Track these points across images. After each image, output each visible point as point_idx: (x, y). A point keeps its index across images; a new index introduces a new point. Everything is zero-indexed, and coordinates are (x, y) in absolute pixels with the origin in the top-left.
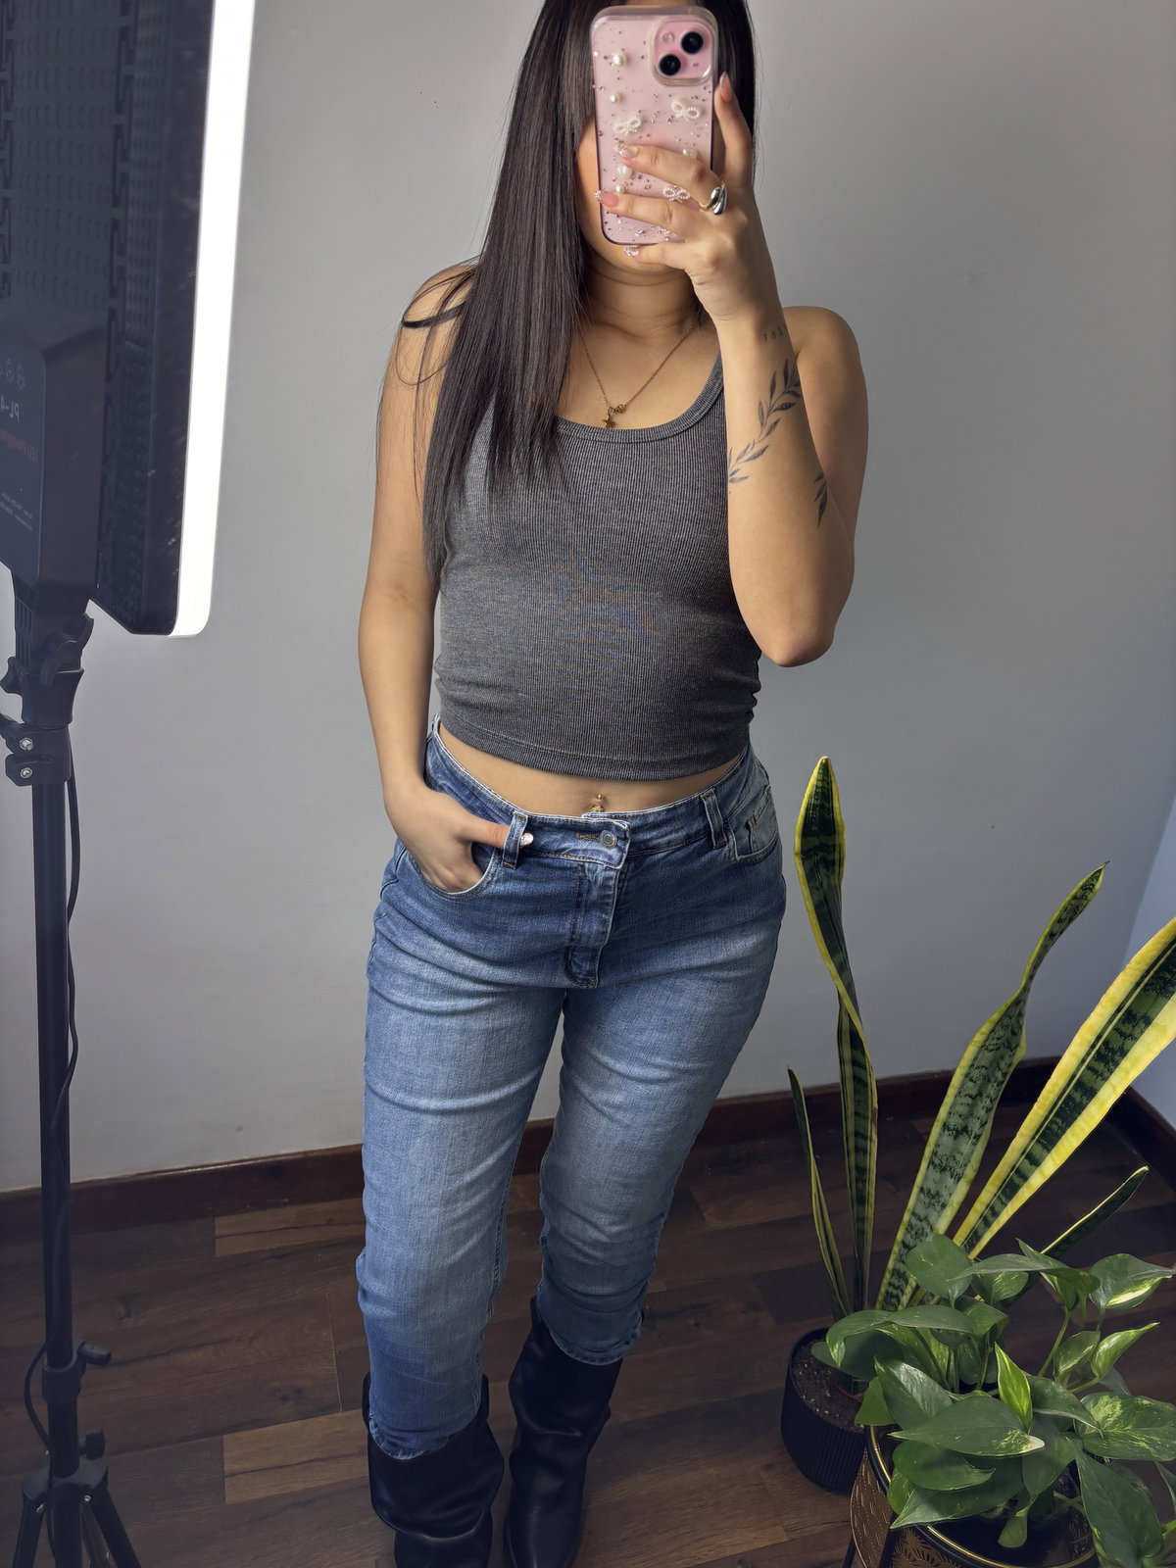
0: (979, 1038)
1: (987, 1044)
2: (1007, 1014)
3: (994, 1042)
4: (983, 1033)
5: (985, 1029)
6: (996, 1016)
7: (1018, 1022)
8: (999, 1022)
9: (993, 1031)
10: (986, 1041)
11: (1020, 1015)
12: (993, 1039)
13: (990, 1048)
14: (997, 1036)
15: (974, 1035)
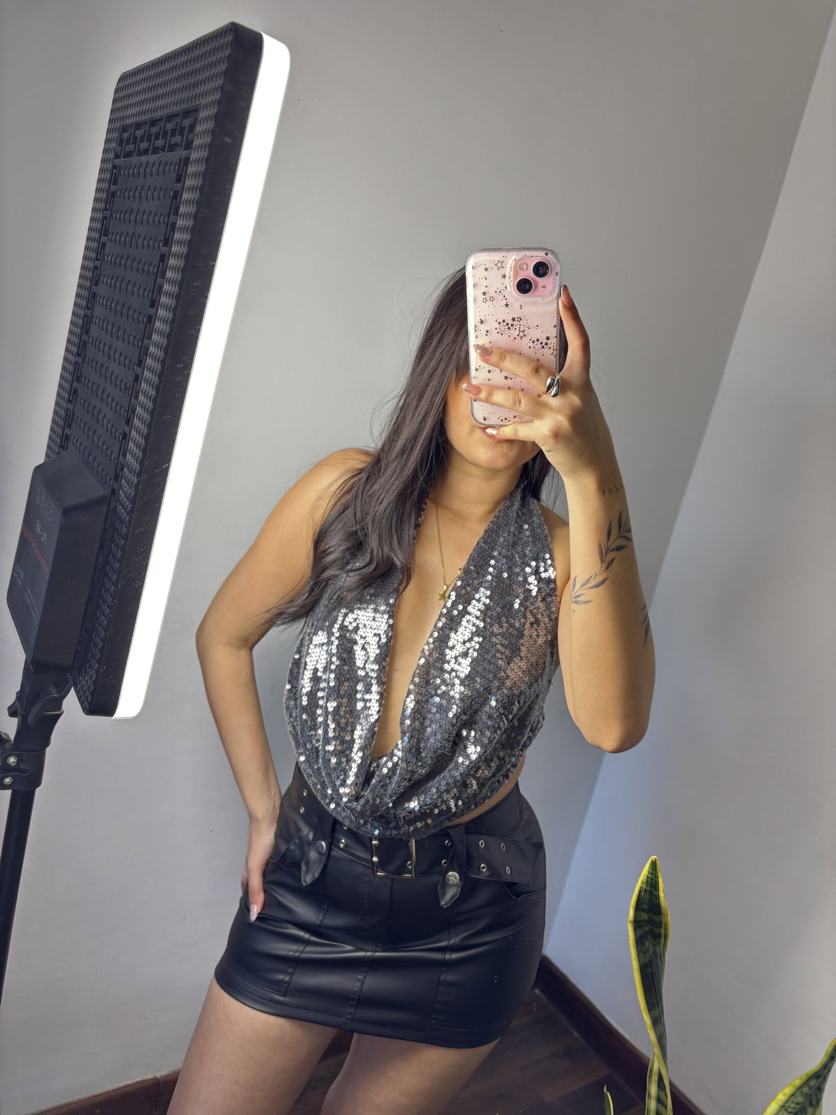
0: (781, 1098)
1: (787, 1105)
2: (806, 1083)
3: (793, 1105)
4: (785, 1094)
5: (788, 1090)
6: (798, 1082)
7: (816, 1096)
8: (799, 1088)
9: (793, 1095)
10: (787, 1102)
11: (820, 1089)
12: (792, 1102)
13: (789, 1110)
14: (796, 1100)
15: (777, 1095)
